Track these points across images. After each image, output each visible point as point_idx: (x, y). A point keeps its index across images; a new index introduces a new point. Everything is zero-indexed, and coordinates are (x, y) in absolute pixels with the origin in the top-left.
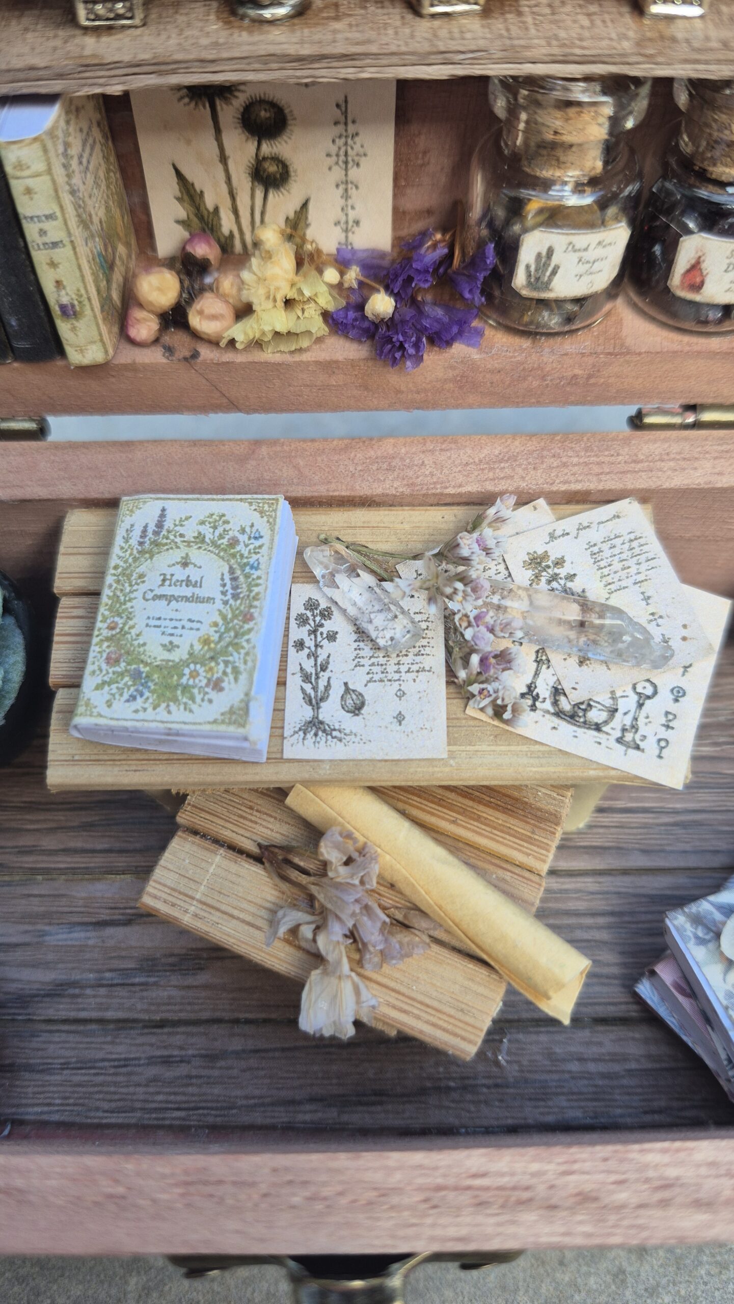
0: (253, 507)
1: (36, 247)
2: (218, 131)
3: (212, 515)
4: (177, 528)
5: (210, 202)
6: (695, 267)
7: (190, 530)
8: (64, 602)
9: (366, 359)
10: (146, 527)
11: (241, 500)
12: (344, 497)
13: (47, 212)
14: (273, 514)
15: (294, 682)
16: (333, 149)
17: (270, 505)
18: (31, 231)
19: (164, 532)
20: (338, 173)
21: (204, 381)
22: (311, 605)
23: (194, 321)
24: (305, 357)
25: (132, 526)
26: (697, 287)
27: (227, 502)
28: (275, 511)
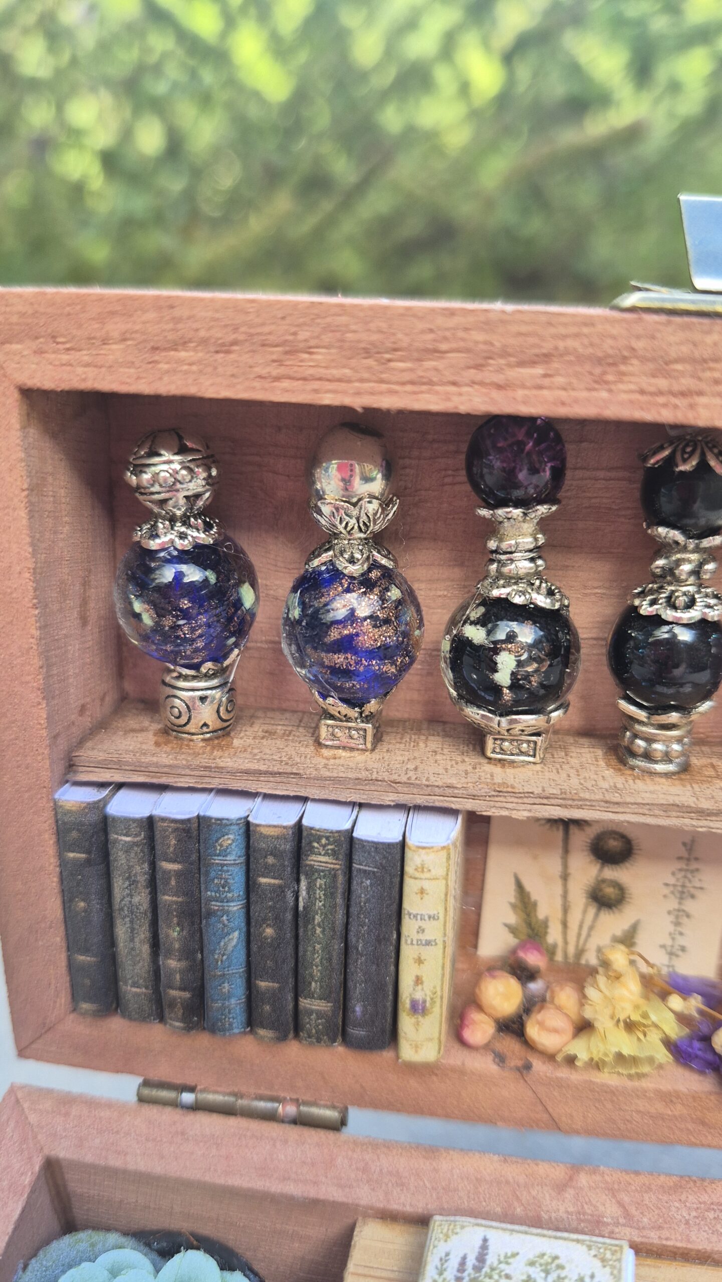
0: (593, 1252)
1: (409, 942)
2: (566, 851)
3: (543, 1255)
4: (502, 1266)
5: (541, 913)
7: (517, 1271)
9: (711, 1093)
10: (464, 1258)
11: (578, 1241)
12: (678, 1248)
13: (431, 913)
14: (618, 1265)
16: (672, 880)
17: (614, 1253)
18: (409, 927)
19: (486, 1269)
20: (673, 902)
21: (530, 1093)
24: (645, 1084)
25: (447, 1254)
27: (561, 1242)
28: (619, 1260)
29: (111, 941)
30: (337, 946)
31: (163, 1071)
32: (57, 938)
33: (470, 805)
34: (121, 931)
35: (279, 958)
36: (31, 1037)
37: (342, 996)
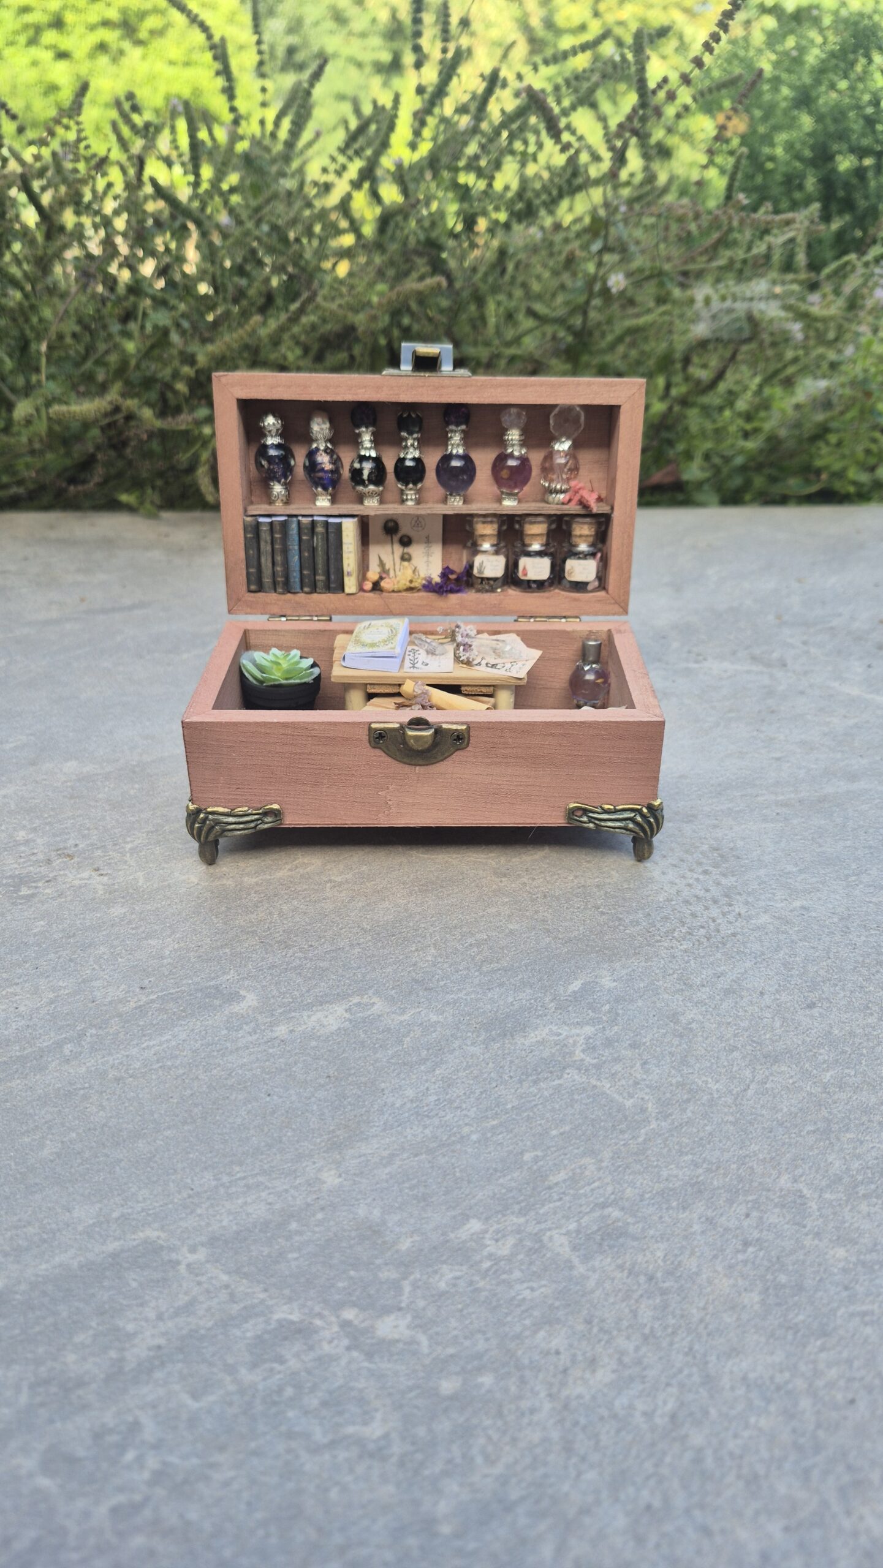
1: (345, 552)
2: (392, 542)
5: (387, 567)
6: (524, 569)
7: (380, 624)
8: (337, 650)
9: (433, 597)
13: (350, 542)
15: (407, 661)
16: (424, 551)
18: (345, 547)
21: (383, 602)
22: (413, 649)
23: (383, 584)
26: (526, 575)
29: (260, 564)
30: (325, 558)
31: (275, 610)
32: (244, 566)
33: (358, 514)
34: (263, 560)
35: (309, 563)
36: (234, 605)
37: (328, 574)
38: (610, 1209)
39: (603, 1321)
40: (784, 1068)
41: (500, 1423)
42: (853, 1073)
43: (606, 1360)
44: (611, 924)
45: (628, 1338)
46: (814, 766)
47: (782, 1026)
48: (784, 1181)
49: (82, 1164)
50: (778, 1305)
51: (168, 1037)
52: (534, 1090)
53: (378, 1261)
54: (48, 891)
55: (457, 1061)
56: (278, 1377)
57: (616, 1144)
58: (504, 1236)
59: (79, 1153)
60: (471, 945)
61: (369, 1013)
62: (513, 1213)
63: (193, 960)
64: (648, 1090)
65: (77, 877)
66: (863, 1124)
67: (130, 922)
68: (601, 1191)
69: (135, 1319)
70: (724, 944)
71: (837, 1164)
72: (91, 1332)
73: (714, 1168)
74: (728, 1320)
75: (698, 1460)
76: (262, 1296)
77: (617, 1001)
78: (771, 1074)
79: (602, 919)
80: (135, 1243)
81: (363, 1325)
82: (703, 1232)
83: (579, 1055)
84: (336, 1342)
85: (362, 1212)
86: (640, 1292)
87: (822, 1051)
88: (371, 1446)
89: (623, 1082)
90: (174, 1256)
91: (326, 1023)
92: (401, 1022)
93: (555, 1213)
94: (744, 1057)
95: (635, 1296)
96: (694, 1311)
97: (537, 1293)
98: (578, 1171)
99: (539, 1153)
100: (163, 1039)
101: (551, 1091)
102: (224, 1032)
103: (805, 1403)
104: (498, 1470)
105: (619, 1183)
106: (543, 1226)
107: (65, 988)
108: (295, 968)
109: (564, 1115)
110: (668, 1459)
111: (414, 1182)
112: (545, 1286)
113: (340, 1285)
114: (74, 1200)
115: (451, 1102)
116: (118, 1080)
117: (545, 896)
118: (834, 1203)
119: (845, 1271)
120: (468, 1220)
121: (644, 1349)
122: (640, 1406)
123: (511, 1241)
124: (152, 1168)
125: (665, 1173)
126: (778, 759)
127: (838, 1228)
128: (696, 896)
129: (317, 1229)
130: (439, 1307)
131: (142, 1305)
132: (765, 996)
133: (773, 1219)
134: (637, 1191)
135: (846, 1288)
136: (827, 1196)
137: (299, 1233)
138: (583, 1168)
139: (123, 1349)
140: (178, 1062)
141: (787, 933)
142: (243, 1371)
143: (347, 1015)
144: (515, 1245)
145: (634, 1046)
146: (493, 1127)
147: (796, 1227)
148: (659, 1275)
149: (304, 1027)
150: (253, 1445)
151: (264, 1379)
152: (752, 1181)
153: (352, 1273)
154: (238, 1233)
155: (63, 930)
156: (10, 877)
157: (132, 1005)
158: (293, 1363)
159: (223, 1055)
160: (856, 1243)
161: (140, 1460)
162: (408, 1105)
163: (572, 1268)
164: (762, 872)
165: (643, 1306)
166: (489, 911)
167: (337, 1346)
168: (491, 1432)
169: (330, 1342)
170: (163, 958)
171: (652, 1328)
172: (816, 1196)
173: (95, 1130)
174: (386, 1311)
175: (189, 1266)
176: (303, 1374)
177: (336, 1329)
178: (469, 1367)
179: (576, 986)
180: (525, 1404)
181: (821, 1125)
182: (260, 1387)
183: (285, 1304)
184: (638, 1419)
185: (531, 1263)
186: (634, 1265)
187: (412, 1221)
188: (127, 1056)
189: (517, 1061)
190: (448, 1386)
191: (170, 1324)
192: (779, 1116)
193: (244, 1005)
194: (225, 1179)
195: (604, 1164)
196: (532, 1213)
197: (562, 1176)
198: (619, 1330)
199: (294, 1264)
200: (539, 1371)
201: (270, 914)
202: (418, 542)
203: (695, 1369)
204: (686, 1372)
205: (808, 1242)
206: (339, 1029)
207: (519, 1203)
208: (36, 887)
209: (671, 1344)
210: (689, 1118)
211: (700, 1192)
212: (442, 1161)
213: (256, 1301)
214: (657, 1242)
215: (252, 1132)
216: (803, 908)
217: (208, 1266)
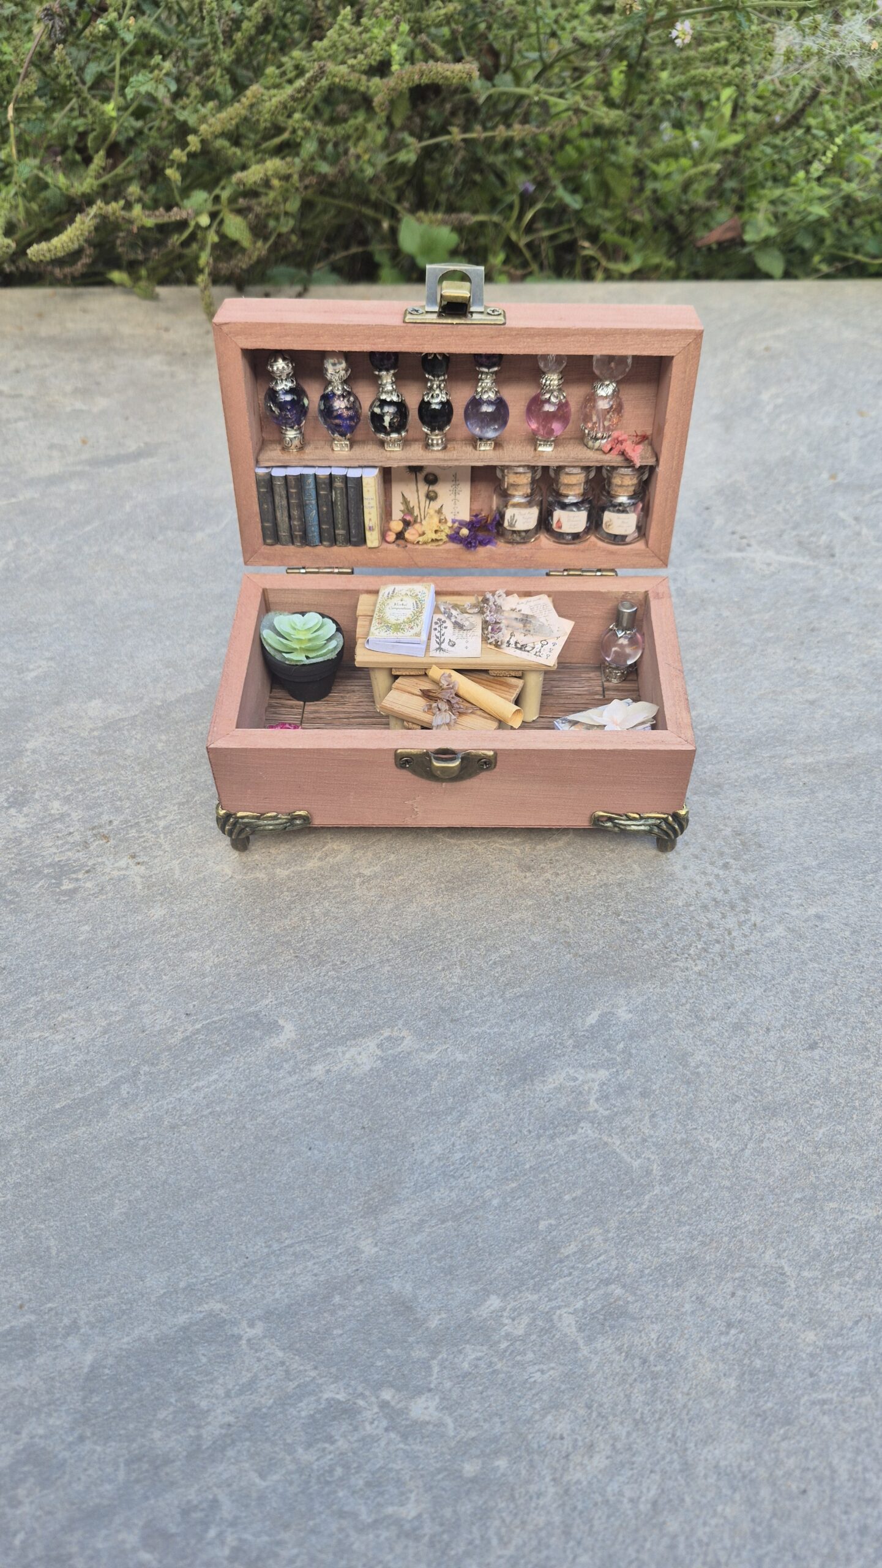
1: (366, 508)
2: (416, 480)
3: (409, 588)
4: (399, 592)
5: (411, 504)
6: (559, 521)
7: (403, 593)
8: (360, 619)
9: (459, 548)
10: (388, 594)
11: (419, 584)
12: (451, 593)
13: (372, 497)
15: (433, 639)
16: (451, 489)
17: (428, 586)
18: (366, 502)
19: (394, 594)
20: (453, 497)
21: (406, 555)
22: (439, 620)
23: (407, 535)
24: (440, 548)
25: (384, 594)
26: (560, 527)
27: (414, 585)
29: (275, 518)
30: (345, 511)
31: (294, 562)
32: (258, 519)
33: (380, 464)
34: (278, 514)
35: (328, 518)
36: (249, 555)
37: (348, 529)
38: (613, 1286)
39: (601, 1405)
40: (781, 1123)
41: (512, 1506)
42: (843, 1130)
43: (602, 1445)
44: (630, 936)
45: (622, 1423)
46: (848, 714)
47: (783, 1071)
48: (769, 1256)
49: (148, 1227)
50: (751, 1391)
51: (215, 1077)
52: (549, 1147)
53: (411, 1339)
54: (89, 885)
55: (481, 1111)
56: (329, 1457)
57: (622, 1212)
58: (519, 1315)
59: (145, 1214)
60: (495, 963)
61: (399, 1049)
62: (528, 1289)
63: (233, 979)
64: (654, 1149)
65: (115, 865)
66: (846, 1192)
67: (170, 929)
68: (606, 1266)
69: (207, 1396)
70: (737, 965)
71: (818, 1237)
72: (171, 1409)
73: (708, 1241)
74: (707, 1406)
75: (672, 1547)
76: (313, 1374)
77: (631, 1037)
78: (769, 1131)
79: (622, 929)
80: (201, 1316)
81: (399, 1406)
82: (693, 1312)
83: (593, 1105)
84: (376, 1423)
85: (396, 1286)
86: (635, 1376)
87: (818, 1103)
88: (407, 1527)
89: (632, 1139)
90: (236, 1331)
91: (359, 1062)
92: (429, 1062)
93: (565, 1290)
94: (745, 1109)
95: (630, 1380)
96: (679, 1396)
97: (546, 1376)
98: (587, 1242)
99: (553, 1222)
100: (211, 1079)
101: (566, 1149)
102: (267, 1071)
103: (765, 1492)
104: (510, 1551)
105: (623, 1257)
106: (554, 1304)
107: (115, 1013)
108: (329, 991)
109: (577, 1177)
110: (648, 1545)
111: (441, 1252)
112: (553, 1368)
113: (379, 1364)
114: (145, 1267)
115: (475, 1160)
116: (173, 1127)
117: (568, 898)
118: (811, 1282)
119: (812, 1356)
120: (488, 1296)
121: (634, 1435)
122: (628, 1493)
123: (526, 1320)
124: (211, 1233)
125: (663, 1247)
126: (812, 703)
127: (810, 1310)
128: (714, 900)
129: (357, 1303)
130: (463, 1388)
131: (211, 1381)
132: (772, 1033)
133: (756, 1299)
134: (638, 1266)
135: (812, 1375)
136: (805, 1274)
137: (343, 1307)
138: (592, 1239)
139: (199, 1427)
140: (226, 1107)
141: (797, 950)
142: (300, 1450)
143: (379, 1052)
144: (529, 1325)
145: (644, 1094)
146: (513, 1191)
147: (774, 1308)
148: (652, 1358)
149: (340, 1066)
150: (311, 1523)
151: (318, 1460)
152: (740, 1256)
153: (389, 1351)
154: (289, 1306)
155: (108, 938)
156: (51, 865)
157: (180, 1035)
158: (341, 1443)
159: (267, 1100)
160: (825, 1327)
161: (220, 1535)
162: (436, 1163)
163: (577, 1350)
164: (782, 866)
165: (636, 1391)
166: (513, 917)
167: (377, 1427)
168: (504, 1514)
169: (372, 1423)
170: (204, 975)
171: (642, 1413)
172: (795, 1274)
173: (157, 1187)
174: (418, 1392)
175: (249, 1340)
176: (350, 1454)
177: (376, 1410)
178: (488, 1451)
179: (593, 1018)
180: (533, 1488)
181: (808, 1192)
182: (315, 1467)
183: (333, 1383)
184: (626, 1505)
185: (542, 1344)
186: (630, 1347)
187: (440, 1296)
188: (180, 1099)
189: (535, 1112)
190: (470, 1469)
191: (237, 1402)
192: (771, 1181)
193: (283, 1037)
194: (276, 1246)
195: (610, 1235)
196: (545, 1289)
197: (572, 1248)
198: (615, 1415)
199: (339, 1340)
200: (546, 1456)
201: (303, 919)
202: (445, 480)
203: (675, 1456)
204: (668, 1459)
205: (784, 1324)
206: (372, 1069)
207: (533, 1278)
208: (77, 880)
209: (658, 1429)
210: (689, 1182)
211: (693, 1267)
212: (466, 1228)
213: (307, 1379)
214: (652, 1322)
215: (297, 1192)
216: (818, 917)
217: (266, 1341)
